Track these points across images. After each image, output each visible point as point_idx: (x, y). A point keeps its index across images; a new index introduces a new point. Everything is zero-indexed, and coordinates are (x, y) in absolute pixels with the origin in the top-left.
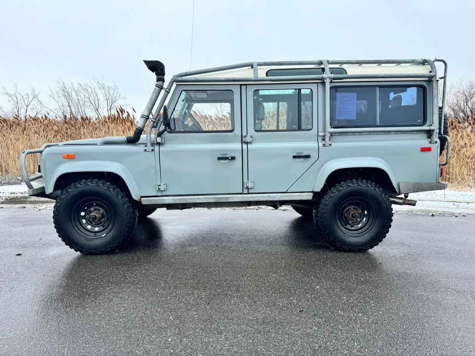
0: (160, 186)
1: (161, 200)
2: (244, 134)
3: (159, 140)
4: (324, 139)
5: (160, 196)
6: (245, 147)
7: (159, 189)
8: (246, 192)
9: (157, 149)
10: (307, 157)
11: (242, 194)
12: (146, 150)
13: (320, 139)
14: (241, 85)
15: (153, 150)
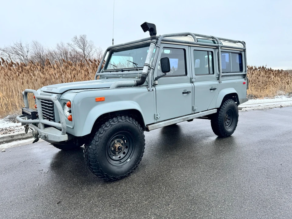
0: (157, 115)
1: (158, 125)
2: (191, 77)
3: (157, 82)
4: (218, 79)
5: (156, 123)
6: (192, 84)
7: (157, 118)
8: (193, 113)
9: (154, 89)
10: (214, 89)
11: (192, 114)
12: (149, 90)
13: (217, 79)
14: (189, 46)
15: (153, 90)
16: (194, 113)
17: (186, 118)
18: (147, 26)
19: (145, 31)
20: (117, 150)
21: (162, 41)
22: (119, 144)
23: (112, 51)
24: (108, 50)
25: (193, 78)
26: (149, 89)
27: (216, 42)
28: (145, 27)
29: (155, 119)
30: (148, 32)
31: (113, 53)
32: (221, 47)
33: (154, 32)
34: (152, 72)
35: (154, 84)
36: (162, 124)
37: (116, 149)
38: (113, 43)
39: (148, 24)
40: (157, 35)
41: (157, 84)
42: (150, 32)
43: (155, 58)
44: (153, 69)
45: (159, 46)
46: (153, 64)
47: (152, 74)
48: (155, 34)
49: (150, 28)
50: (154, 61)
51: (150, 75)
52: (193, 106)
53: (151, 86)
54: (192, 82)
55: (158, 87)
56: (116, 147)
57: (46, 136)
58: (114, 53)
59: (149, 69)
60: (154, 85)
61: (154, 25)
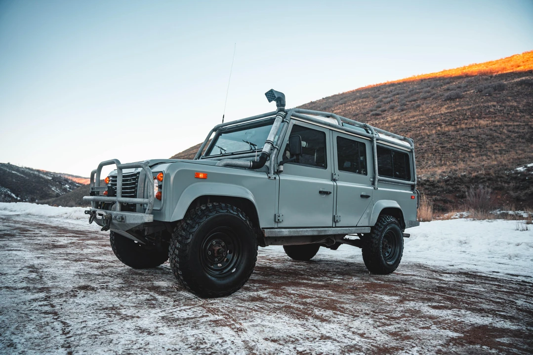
0: (279, 217)
2: (333, 172)
3: (282, 168)
4: (373, 184)
5: (276, 228)
6: (335, 184)
7: (278, 220)
8: (334, 226)
9: (277, 178)
10: (367, 197)
11: (332, 227)
12: (270, 177)
13: (371, 183)
14: (330, 129)
15: (275, 178)
16: (336, 227)
17: (323, 230)
18: (273, 94)
19: (270, 101)
20: (216, 255)
21: (292, 116)
22: (219, 247)
23: (220, 131)
24: (214, 130)
25: (335, 174)
26: (269, 175)
27: (370, 132)
28: (271, 95)
29: (275, 221)
30: (274, 103)
31: (221, 135)
32: (377, 140)
33: (282, 103)
34: (276, 152)
35: (277, 170)
36: (286, 231)
37: (214, 254)
38: (223, 120)
39: (274, 92)
40: (286, 108)
41: (282, 171)
42: (277, 102)
43: (281, 136)
44: (278, 149)
45: (288, 121)
46: (279, 143)
47: (275, 155)
48: (284, 105)
49: (276, 97)
50: (280, 139)
51: (273, 157)
52: (334, 216)
53: (273, 172)
54: (334, 180)
55: (283, 177)
56: (214, 250)
57: (124, 217)
58: (223, 134)
59: (272, 150)
60: (278, 172)
61: (283, 95)
